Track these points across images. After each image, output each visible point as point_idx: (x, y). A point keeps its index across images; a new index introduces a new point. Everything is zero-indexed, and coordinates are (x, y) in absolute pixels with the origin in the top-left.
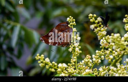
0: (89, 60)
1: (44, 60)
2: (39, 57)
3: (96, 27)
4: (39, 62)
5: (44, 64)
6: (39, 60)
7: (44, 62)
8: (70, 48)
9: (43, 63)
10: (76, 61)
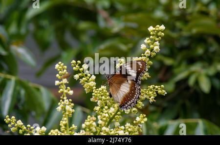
0: (91, 122)
1: (16, 122)
2: (9, 119)
3: (81, 77)
4: (9, 125)
5: (16, 129)
6: (10, 123)
7: (16, 125)
8: (59, 106)
9: (15, 127)
10: (68, 124)
